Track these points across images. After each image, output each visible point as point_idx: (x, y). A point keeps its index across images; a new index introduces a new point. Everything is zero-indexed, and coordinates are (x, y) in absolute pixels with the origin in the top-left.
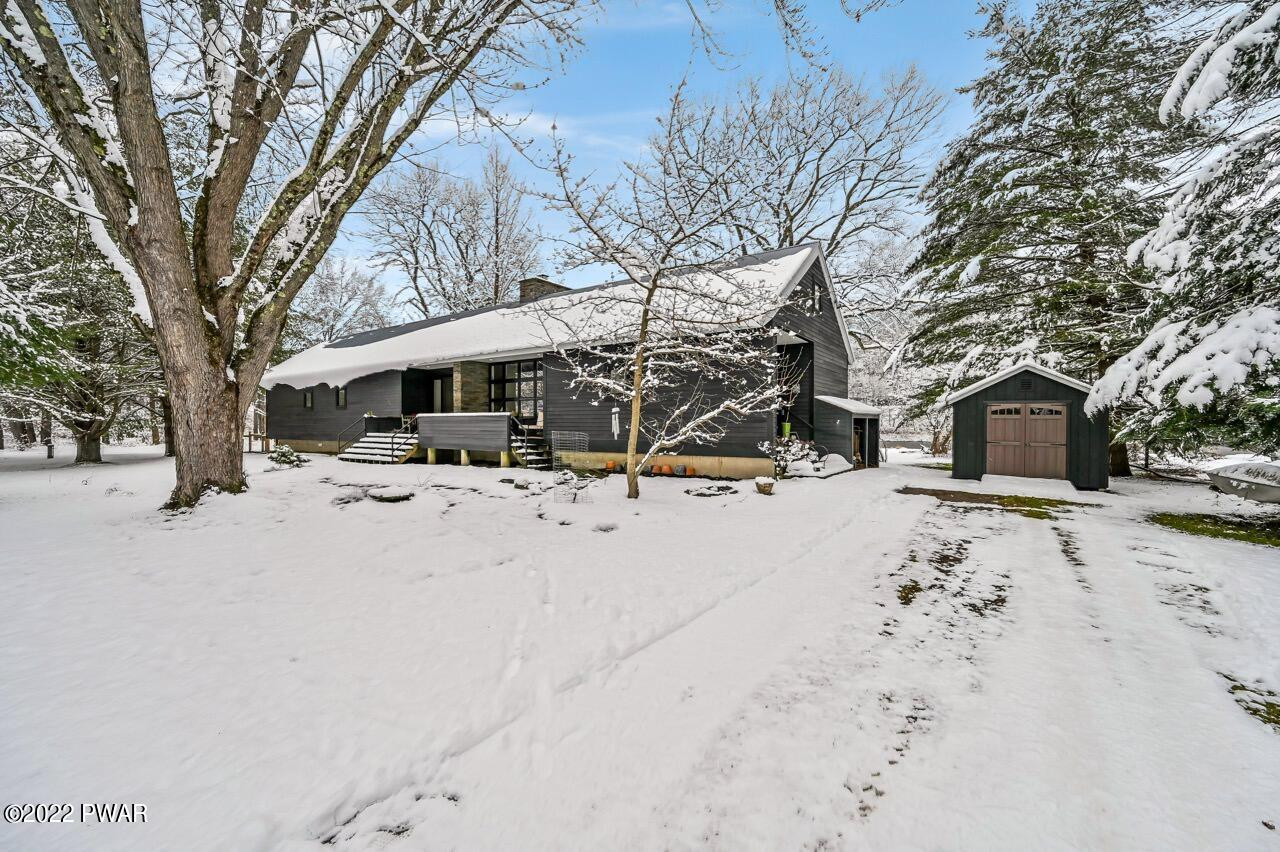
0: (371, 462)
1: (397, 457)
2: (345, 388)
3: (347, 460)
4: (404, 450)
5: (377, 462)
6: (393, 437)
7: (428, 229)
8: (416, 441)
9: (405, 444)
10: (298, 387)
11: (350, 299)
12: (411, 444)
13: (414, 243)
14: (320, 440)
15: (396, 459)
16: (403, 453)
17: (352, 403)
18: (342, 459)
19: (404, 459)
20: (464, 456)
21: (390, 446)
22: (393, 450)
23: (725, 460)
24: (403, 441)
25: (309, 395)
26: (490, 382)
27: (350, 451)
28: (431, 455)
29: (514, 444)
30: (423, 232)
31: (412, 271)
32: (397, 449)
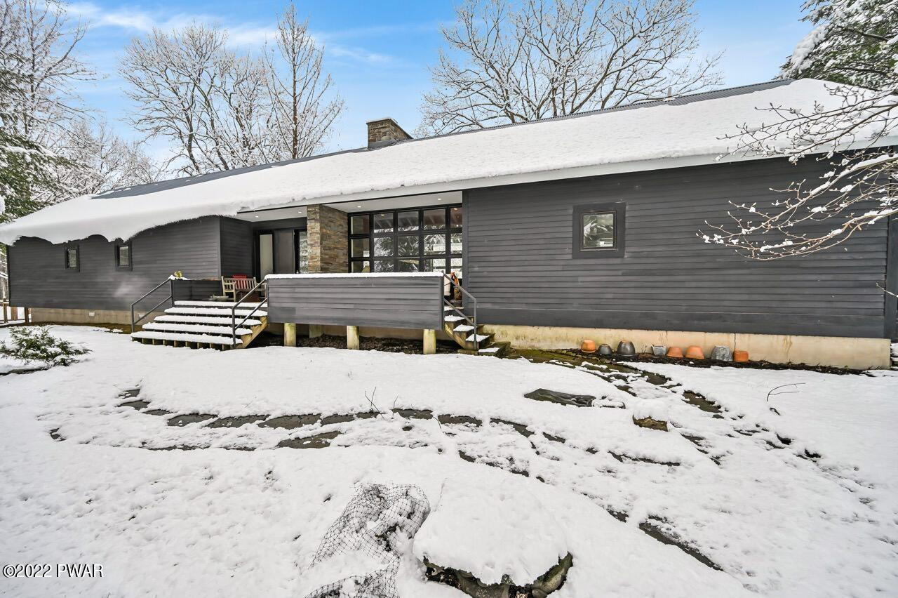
0: (194, 345)
1: (239, 337)
2: (130, 242)
3: (148, 341)
4: (248, 327)
5: (206, 346)
6: (234, 308)
7: (205, 97)
8: (265, 313)
9: (250, 317)
10: (55, 240)
11: (112, 170)
12: (258, 318)
13: (189, 112)
14: (91, 309)
15: (238, 341)
16: (249, 331)
17: (141, 263)
18: (139, 340)
19: (249, 340)
20: (351, 334)
21: (229, 321)
22: (234, 326)
23: (797, 340)
24: (248, 313)
25: (73, 252)
26: (350, 236)
27: (152, 328)
28: (290, 333)
29: (448, 318)
30: (199, 98)
31: (186, 140)
32: (241, 326)
